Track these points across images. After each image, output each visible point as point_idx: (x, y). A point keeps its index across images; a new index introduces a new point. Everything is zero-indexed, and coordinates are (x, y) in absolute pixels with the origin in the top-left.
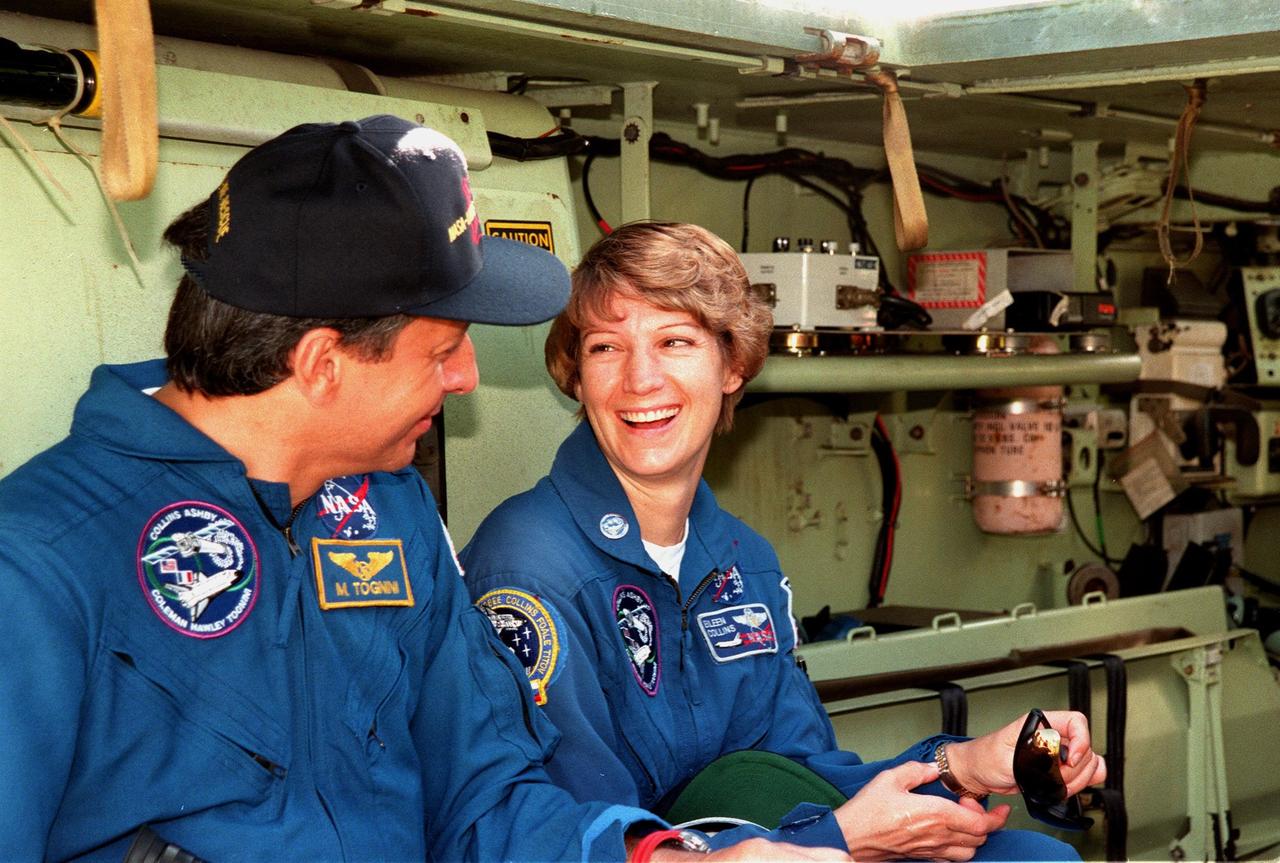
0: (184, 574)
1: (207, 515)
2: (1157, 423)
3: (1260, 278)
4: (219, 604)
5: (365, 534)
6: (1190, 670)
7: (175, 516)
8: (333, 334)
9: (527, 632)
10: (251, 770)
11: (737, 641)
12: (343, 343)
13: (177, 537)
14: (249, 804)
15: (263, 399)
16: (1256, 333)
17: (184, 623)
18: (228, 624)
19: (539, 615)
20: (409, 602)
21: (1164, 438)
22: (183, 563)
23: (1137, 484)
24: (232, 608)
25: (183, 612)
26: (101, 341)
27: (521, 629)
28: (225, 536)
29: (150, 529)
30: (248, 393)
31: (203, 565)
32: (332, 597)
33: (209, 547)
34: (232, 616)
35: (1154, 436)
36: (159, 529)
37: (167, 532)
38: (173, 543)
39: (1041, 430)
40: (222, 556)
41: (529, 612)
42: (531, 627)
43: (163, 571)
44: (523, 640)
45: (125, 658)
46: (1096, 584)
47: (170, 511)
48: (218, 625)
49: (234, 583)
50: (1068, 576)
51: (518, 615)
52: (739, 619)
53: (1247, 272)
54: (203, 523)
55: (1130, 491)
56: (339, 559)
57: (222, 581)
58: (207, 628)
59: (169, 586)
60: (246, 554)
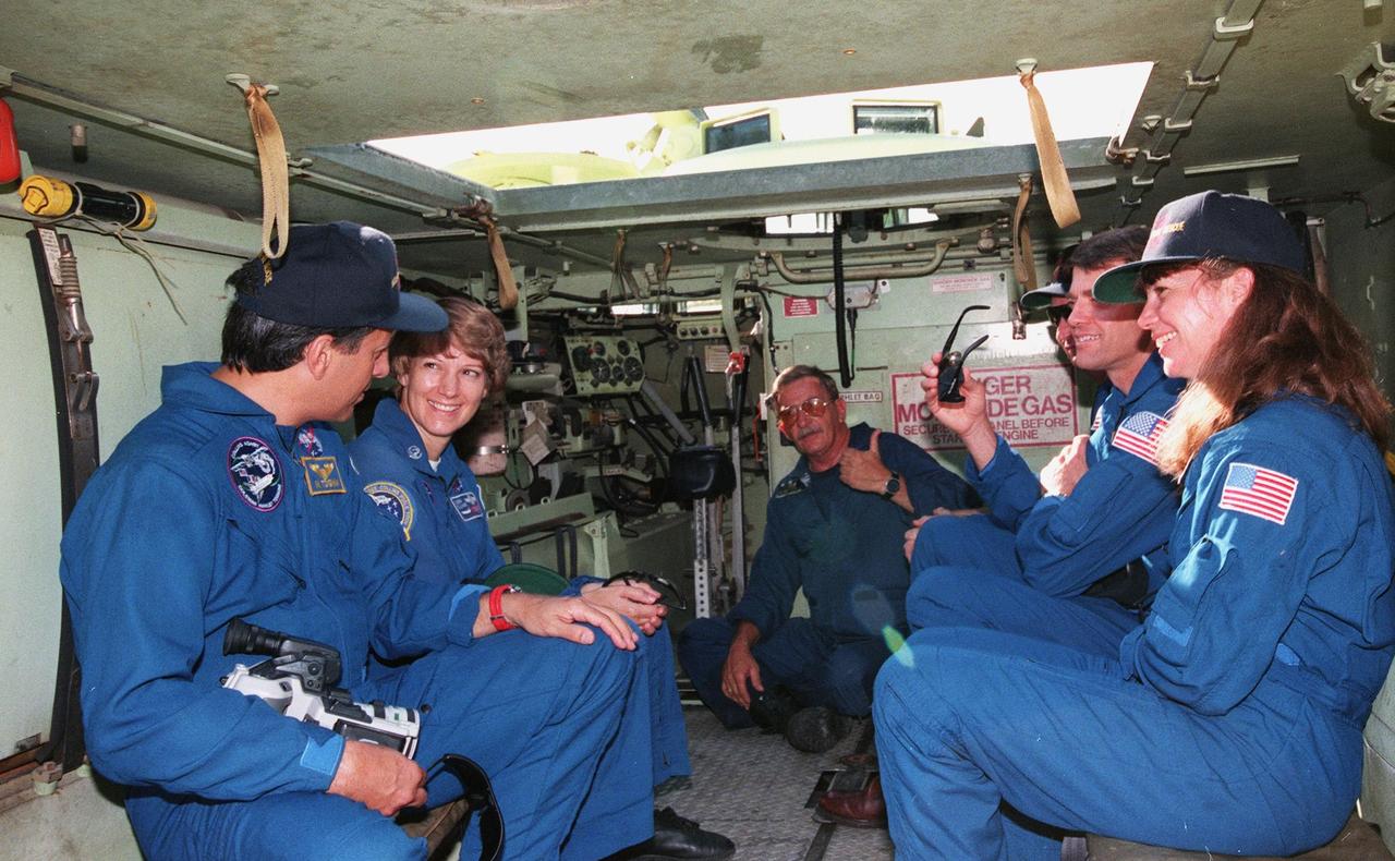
0: (251, 476)
1: (255, 445)
2: (537, 416)
3: (573, 341)
4: (269, 492)
5: (319, 454)
6: (594, 531)
7: (240, 445)
8: (330, 338)
9: (395, 504)
10: (292, 584)
11: (469, 511)
12: (335, 344)
13: (244, 457)
14: (289, 601)
15: (285, 374)
16: (574, 369)
17: (255, 503)
18: (274, 504)
19: (400, 493)
20: (344, 491)
21: (541, 422)
22: (250, 471)
23: (529, 449)
24: (274, 495)
25: (254, 497)
26: (141, 358)
27: (391, 503)
28: (264, 455)
29: (231, 453)
30: (277, 370)
31: (257, 472)
32: (315, 489)
33: (259, 462)
34: (275, 499)
35: (537, 421)
36: (235, 452)
37: (239, 454)
38: (242, 460)
39: (496, 419)
40: (265, 467)
41: (395, 492)
42: (397, 501)
43: (241, 475)
44: (393, 508)
45: (233, 522)
46: (519, 500)
47: (238, 442)
48: (270, 504)
49: (273, 481)
50: (504, 498)
51: (388, 496)
52: (467, 500)
53: (567, 339)
54: (254, 449)
55: (526, 452)
56: (314, 467)
57: (267, 480)
58: (265, 506)
59: (245, 484)
60: (276, 465)
